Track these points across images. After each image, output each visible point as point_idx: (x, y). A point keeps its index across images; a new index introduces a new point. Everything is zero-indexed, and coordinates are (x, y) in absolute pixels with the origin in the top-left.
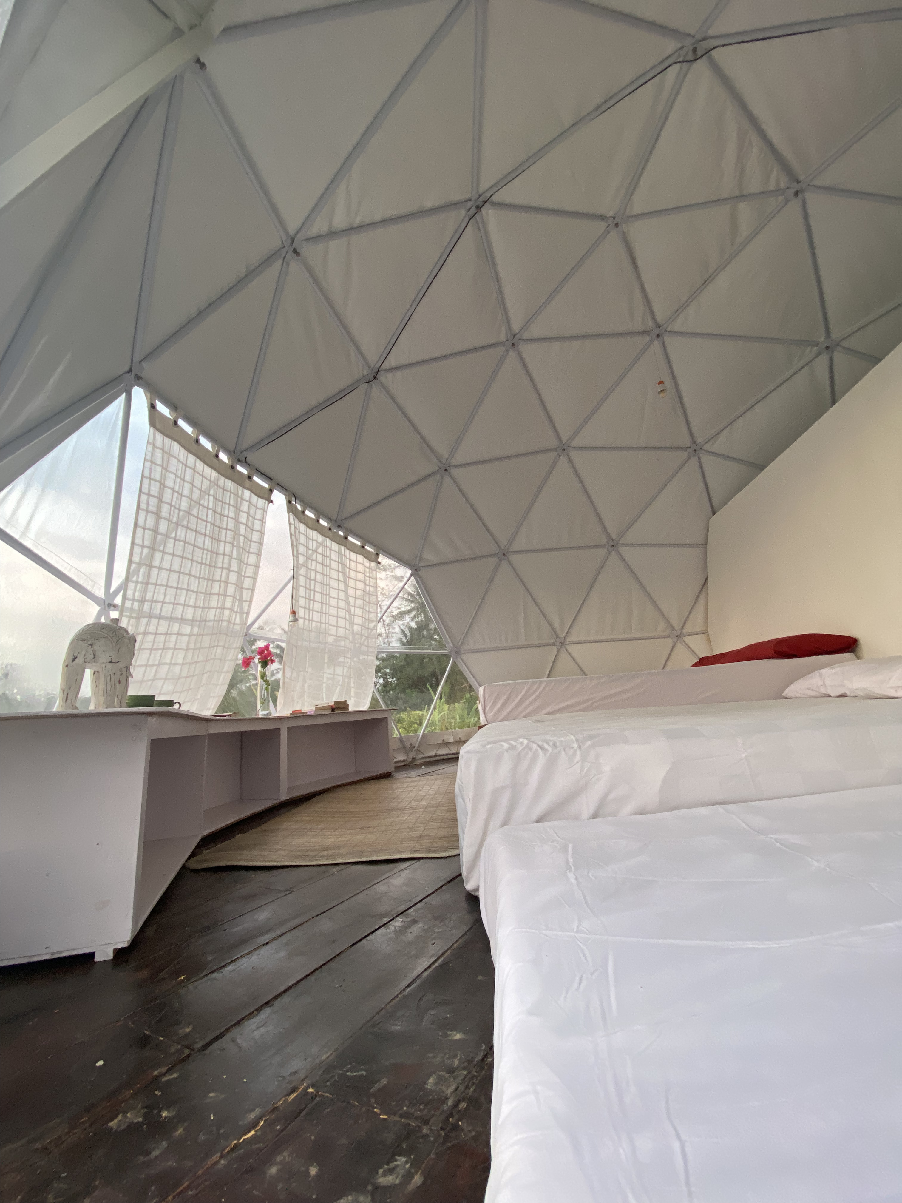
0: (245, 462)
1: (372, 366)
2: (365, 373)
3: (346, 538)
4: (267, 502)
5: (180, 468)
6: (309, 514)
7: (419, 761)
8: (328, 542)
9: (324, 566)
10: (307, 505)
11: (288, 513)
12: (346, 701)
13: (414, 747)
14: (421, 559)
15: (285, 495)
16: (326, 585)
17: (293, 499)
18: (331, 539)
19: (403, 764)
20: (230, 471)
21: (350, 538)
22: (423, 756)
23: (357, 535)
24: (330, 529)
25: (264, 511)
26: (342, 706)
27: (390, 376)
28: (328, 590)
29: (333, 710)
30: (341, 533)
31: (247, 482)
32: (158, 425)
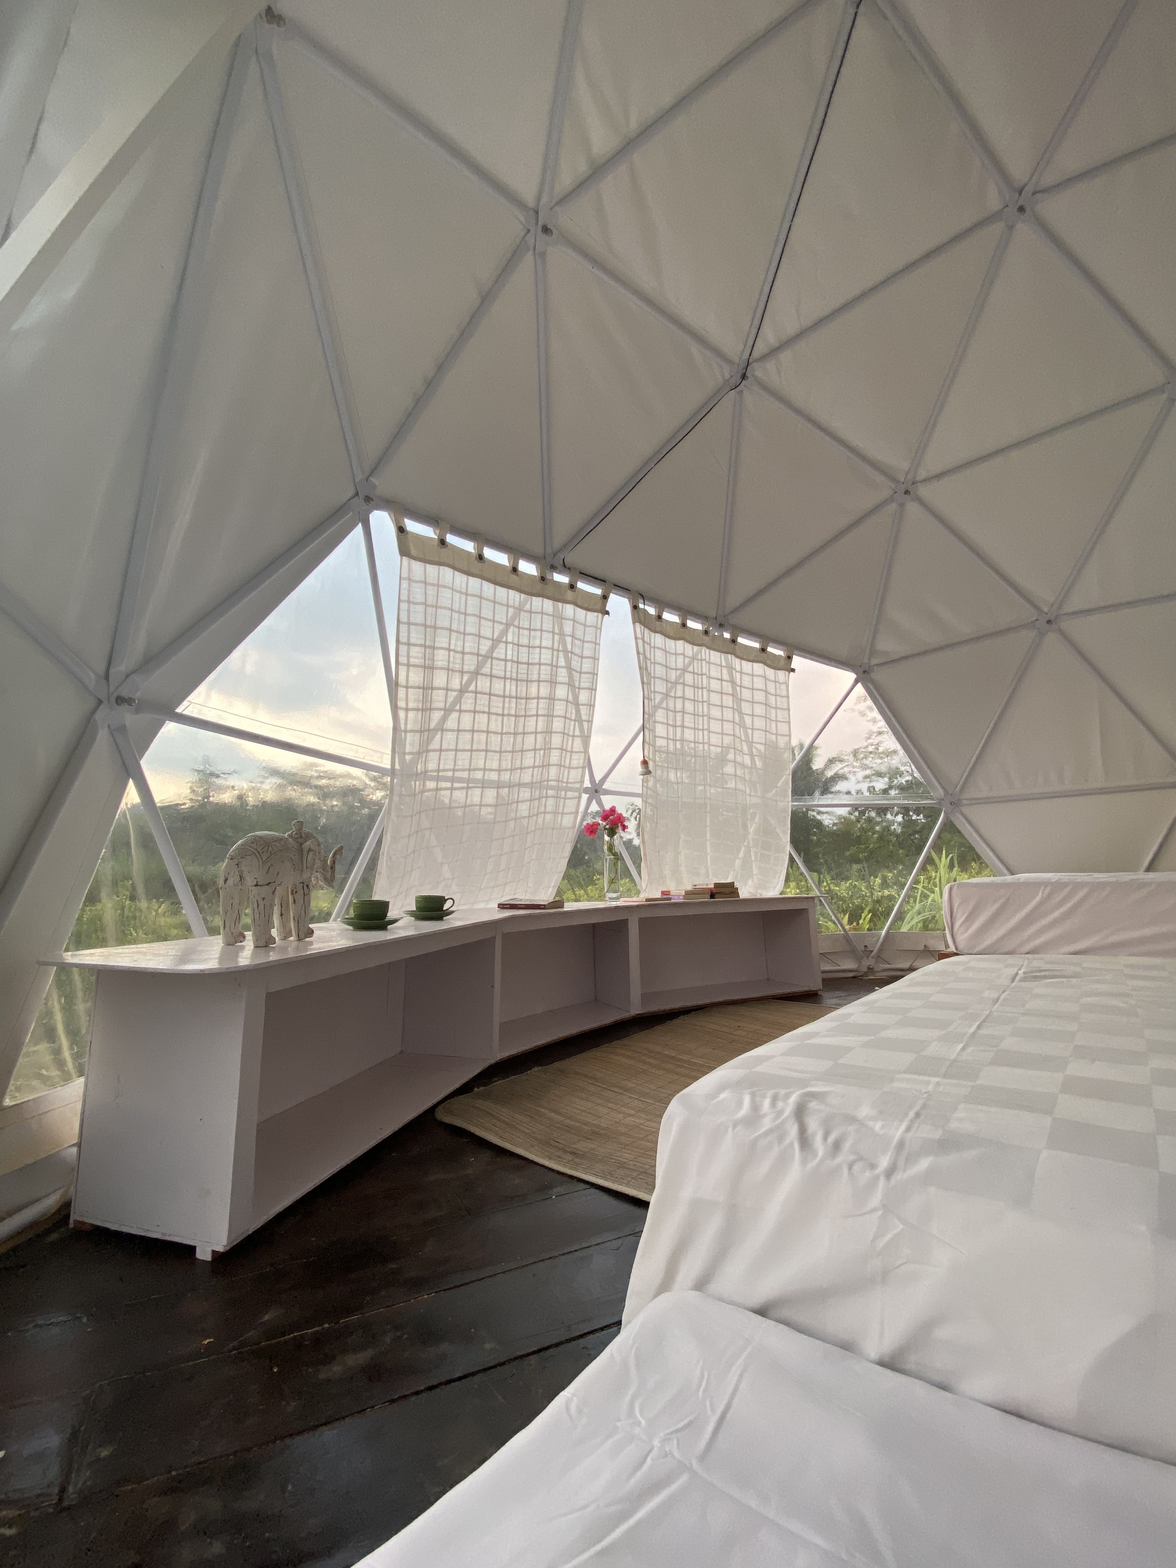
0: (565, 568)
1: (736, 360)
2: (727, 376)
3: (734, 641)
4: (600, 615)
5: (458, 600)
6: (670, 617)
7: (880, 974)
8: (705, 652)
9: (698, 688)
10: (662, 604)
11: (634, 623)
12: (734, 883)
13: (872, 951)
14: (873, 652)
15: (628, 598)
16: (703, 716)
17: (641, 601)
18: (708, 647)
19: (851, 975)
20: (539, 586)
21: (740, 640)
22: (887, 966)
23: (751, 633)
24: (706, 632)
25: (598, 628)
26: (727, 890)
27: (770, 365)
28: (706, 722)
29: (712, 896)
30: (727, 635)
31: (570, 594)
32: (414, 552)
